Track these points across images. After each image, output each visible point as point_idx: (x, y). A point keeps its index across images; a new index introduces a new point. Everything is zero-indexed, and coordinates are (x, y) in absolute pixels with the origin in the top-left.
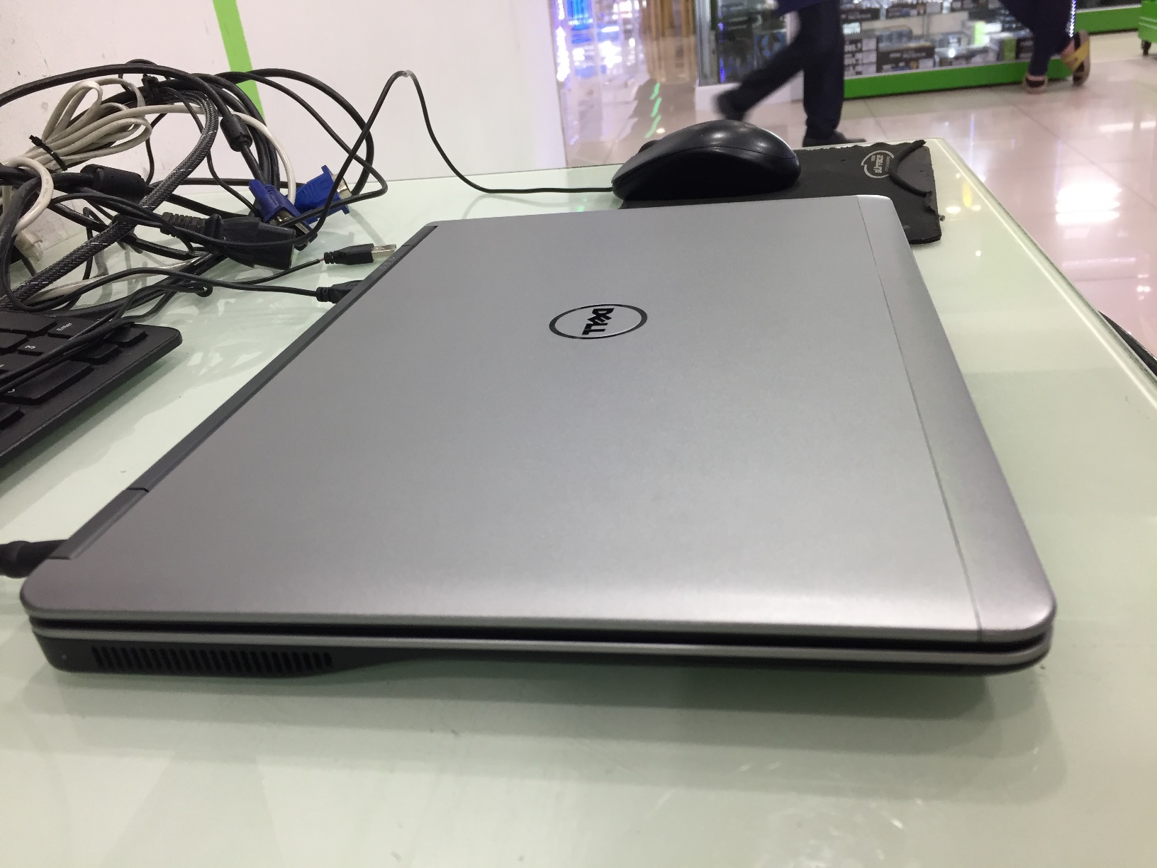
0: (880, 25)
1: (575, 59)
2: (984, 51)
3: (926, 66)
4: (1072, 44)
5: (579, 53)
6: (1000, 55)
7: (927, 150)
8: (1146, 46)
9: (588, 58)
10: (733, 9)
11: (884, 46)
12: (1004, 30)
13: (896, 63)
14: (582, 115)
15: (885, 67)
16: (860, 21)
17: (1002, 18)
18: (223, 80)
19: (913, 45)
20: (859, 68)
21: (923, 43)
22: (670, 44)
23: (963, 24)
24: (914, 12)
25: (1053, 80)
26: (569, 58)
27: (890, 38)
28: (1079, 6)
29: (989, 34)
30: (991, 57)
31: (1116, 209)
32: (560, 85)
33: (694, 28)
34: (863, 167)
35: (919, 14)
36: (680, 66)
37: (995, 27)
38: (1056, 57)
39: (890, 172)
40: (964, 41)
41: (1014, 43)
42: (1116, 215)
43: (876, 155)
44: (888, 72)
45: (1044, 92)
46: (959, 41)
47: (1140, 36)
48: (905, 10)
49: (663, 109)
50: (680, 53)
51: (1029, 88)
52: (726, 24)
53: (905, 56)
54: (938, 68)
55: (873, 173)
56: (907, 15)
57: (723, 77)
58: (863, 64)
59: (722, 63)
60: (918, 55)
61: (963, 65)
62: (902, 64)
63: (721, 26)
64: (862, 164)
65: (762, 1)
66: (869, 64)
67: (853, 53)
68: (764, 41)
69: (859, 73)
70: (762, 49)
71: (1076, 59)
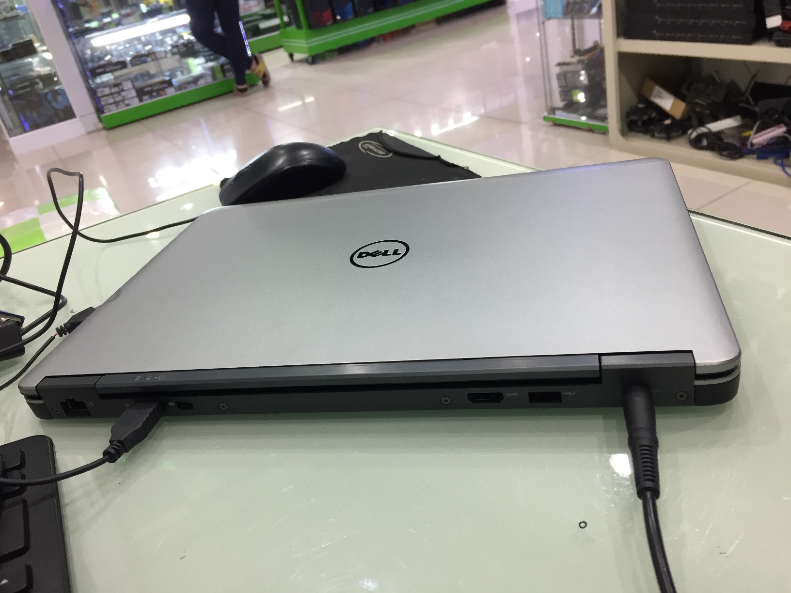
0: (128, 71)
2: (202, 76)
3: (171, 92)
6: (214, 76)
8: (291, 56)
10: (14, 79)
11: (139, 84)
12: (207, 61)
13: (150, 94)
15: (144, 98)
16: (111, 71)
17: (202, 54)
19: (155, 80)
20: (127, 102)
21: (162, 78)
23: (180, 62)
24: (149, 59)
25: (252, 85)
27: (138, 78)
28: (248, 38)
29: (200, 65)
30: (209, 79)
35: (153, 60)
37: (201, 60)
38: (248, 72)
40: (185, 72)
41: (219, 68)
44: (147, 101)
46: (182, 72)
47: (286, 50)
48: (143, 58)
51: (241, 94)
52: (14, 90)
53: (155, 88)
54: (179, 93)
56: (145, 62)
57: (27, 127)
58: (128, 99)
59: (22, 118)
60: (163, 86)
62: (155, 94)
63: (11, 92)
65: (32, 70)
66: (132, 98)
67: (119, 93)
68: (50, 97)
69: (128, 105)
70: (49, 102)
71: (260, 71)
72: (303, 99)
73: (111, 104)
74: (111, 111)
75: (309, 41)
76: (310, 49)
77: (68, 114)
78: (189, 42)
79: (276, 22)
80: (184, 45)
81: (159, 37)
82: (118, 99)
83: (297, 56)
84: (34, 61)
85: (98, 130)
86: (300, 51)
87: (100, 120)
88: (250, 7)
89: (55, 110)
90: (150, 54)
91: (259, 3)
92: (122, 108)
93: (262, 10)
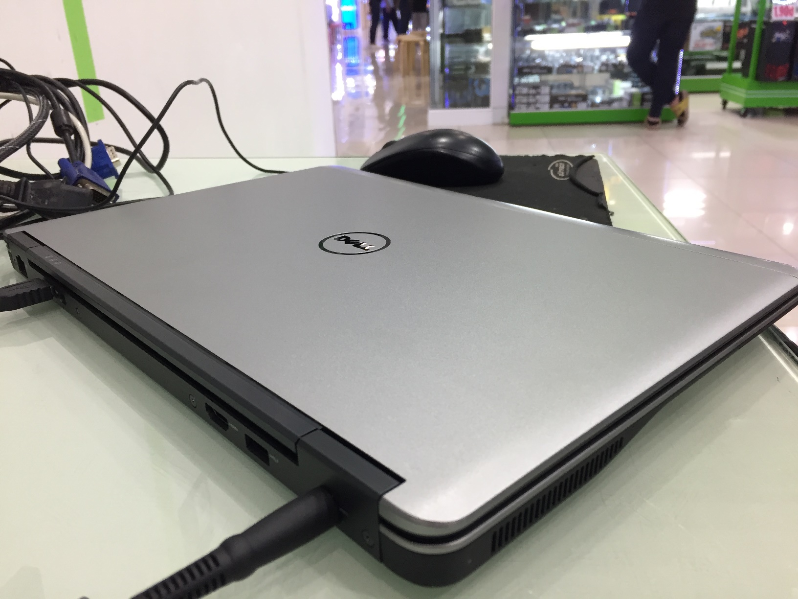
0: (552, 78)
1: (348, 86)
2: (620, 99)
3: (582, 107)
4: (677, 99)
5: (351, 82)
6: (630, 103)
7: (596, 161)
8: (725, 103)
9: (357, 86)
10: (456, 60)
11: (555, 91)
12: (633, 86)
13: (562, 104)
14: (351, 124)
15: (556, 105)
16: (540, 74)
18: (59, 83)
19: (573, 92)
20: (538, 105)
21: (580, 92)
22: (412, 80)
23: (607, 81)
24: (575, 71)
25: (665, 121)
26: (344, 86)
27: (559, 86)
28: (683, 74)
29: (624, 89)
30: (625, 104)
31: (703, 209)
32: (335, 103)
33: (429, 71)
34: (550, 171)
35: (578, 72)
36: (418, 95)
37: (628, 84)
38: (666, 107)
39: (570, 176)
40: (607, 92)
41: (639, 97)
42: (702, 213)
43: (558, 163)
44: (557, 109)
45: (659, 128)
46: (604, 92)
47: (721, 96)
48: (570, 69)
49: (406, 123)
50: (419, 87)
51: (648, 126)
52: (451, 69)
53: (569, 99)
54: (590, 109)
55: (557, 176)
56: (570, 72)
57: (447, 103)
58: (540, 103)
59: (447, 94)
60: (577, 99)
61: (605, 108)
62: (566, 105)
63: (447, 71)
64: (549, 168)
65: (475, 57)
66: (544, 103)
67: (534, 95)
68: (476, 83)
69: (538, 108)
70: (474, 88)
71: (679, 109)
72: (718, 151)
73: (523, 104)
74: (521, 110)
75: (749, 92)
76: (747, 100)
77: (485, 102)
78: (621, 64)
79: (724, 65)
80: (615, 65)
81: (597, 53)
82: (531, 100)
83: (731, 105)
84: (481, 49)
85: (503, 124)
86: (736, 100)
87: (509, 115)
88: (704, 45)
89: (476, 96)
90: (579, 67)
91: (715, 43)
92: (532, 110)
93: (716, 50)
